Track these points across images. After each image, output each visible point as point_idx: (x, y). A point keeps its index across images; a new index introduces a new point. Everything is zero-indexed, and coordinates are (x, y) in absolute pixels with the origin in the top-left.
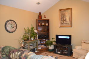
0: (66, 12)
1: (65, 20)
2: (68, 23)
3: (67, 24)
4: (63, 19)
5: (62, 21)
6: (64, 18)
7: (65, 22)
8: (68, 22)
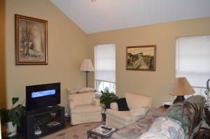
0: (34, 27)
1: (32, 47)
2: (39, 54)
3: (36, 57)
4: (25, 43)
5: (23, 47)
6: (29, 41)
7: (31, 51)
8: (38, 52)
